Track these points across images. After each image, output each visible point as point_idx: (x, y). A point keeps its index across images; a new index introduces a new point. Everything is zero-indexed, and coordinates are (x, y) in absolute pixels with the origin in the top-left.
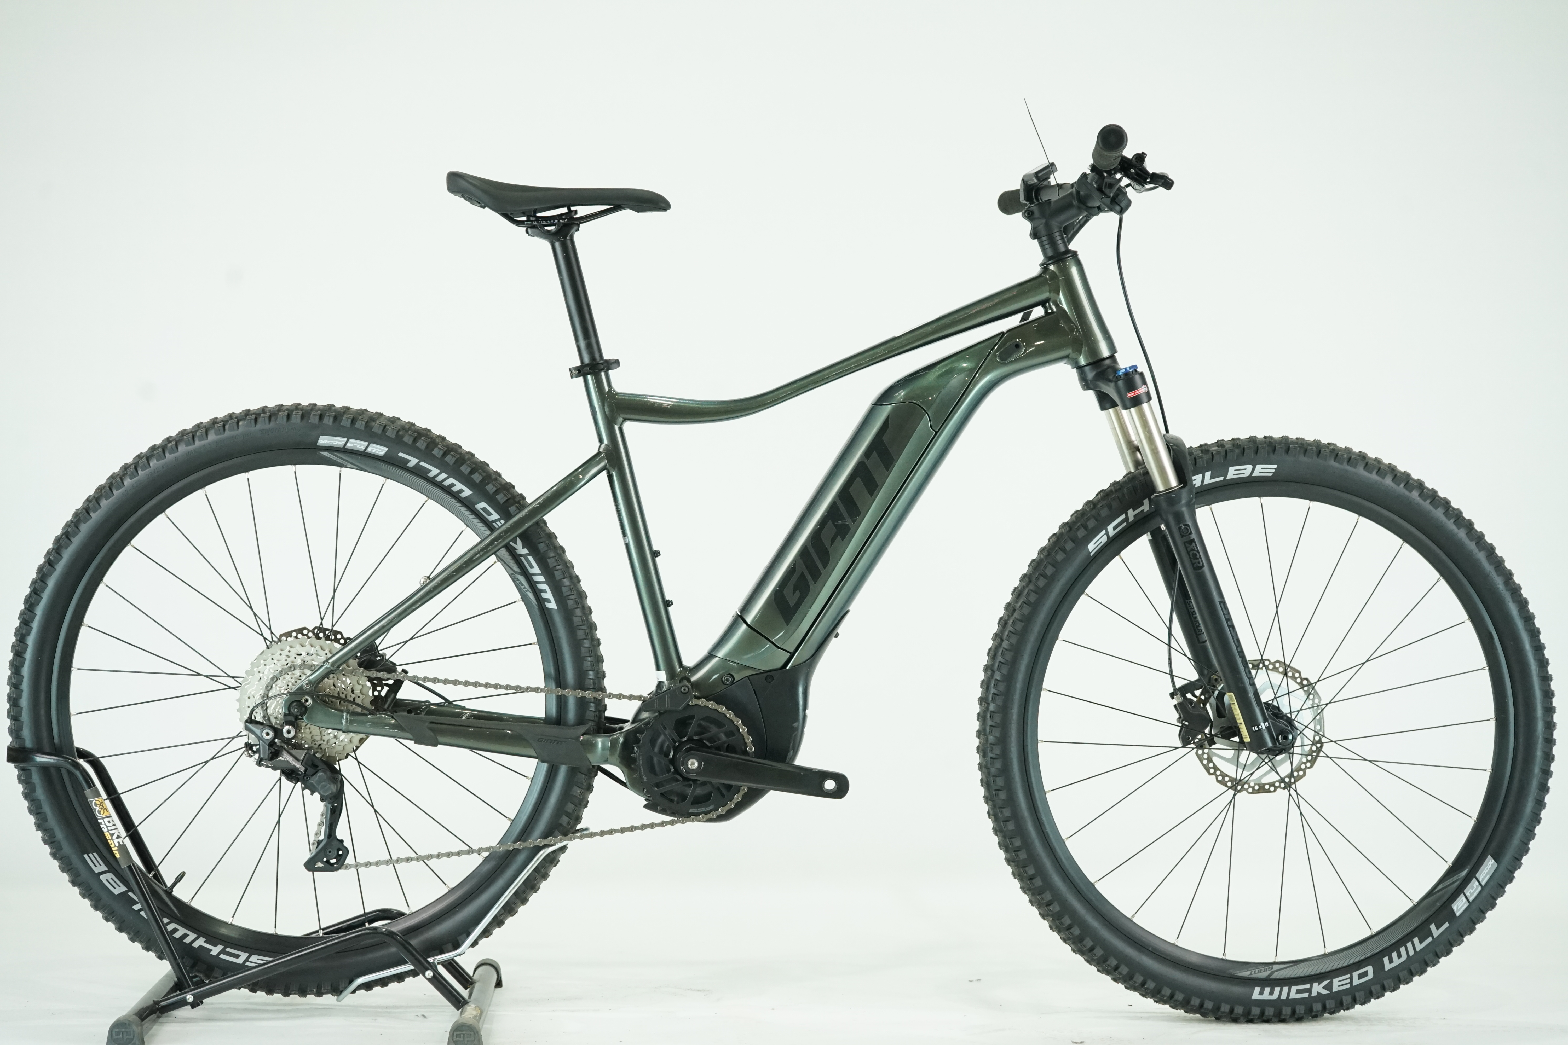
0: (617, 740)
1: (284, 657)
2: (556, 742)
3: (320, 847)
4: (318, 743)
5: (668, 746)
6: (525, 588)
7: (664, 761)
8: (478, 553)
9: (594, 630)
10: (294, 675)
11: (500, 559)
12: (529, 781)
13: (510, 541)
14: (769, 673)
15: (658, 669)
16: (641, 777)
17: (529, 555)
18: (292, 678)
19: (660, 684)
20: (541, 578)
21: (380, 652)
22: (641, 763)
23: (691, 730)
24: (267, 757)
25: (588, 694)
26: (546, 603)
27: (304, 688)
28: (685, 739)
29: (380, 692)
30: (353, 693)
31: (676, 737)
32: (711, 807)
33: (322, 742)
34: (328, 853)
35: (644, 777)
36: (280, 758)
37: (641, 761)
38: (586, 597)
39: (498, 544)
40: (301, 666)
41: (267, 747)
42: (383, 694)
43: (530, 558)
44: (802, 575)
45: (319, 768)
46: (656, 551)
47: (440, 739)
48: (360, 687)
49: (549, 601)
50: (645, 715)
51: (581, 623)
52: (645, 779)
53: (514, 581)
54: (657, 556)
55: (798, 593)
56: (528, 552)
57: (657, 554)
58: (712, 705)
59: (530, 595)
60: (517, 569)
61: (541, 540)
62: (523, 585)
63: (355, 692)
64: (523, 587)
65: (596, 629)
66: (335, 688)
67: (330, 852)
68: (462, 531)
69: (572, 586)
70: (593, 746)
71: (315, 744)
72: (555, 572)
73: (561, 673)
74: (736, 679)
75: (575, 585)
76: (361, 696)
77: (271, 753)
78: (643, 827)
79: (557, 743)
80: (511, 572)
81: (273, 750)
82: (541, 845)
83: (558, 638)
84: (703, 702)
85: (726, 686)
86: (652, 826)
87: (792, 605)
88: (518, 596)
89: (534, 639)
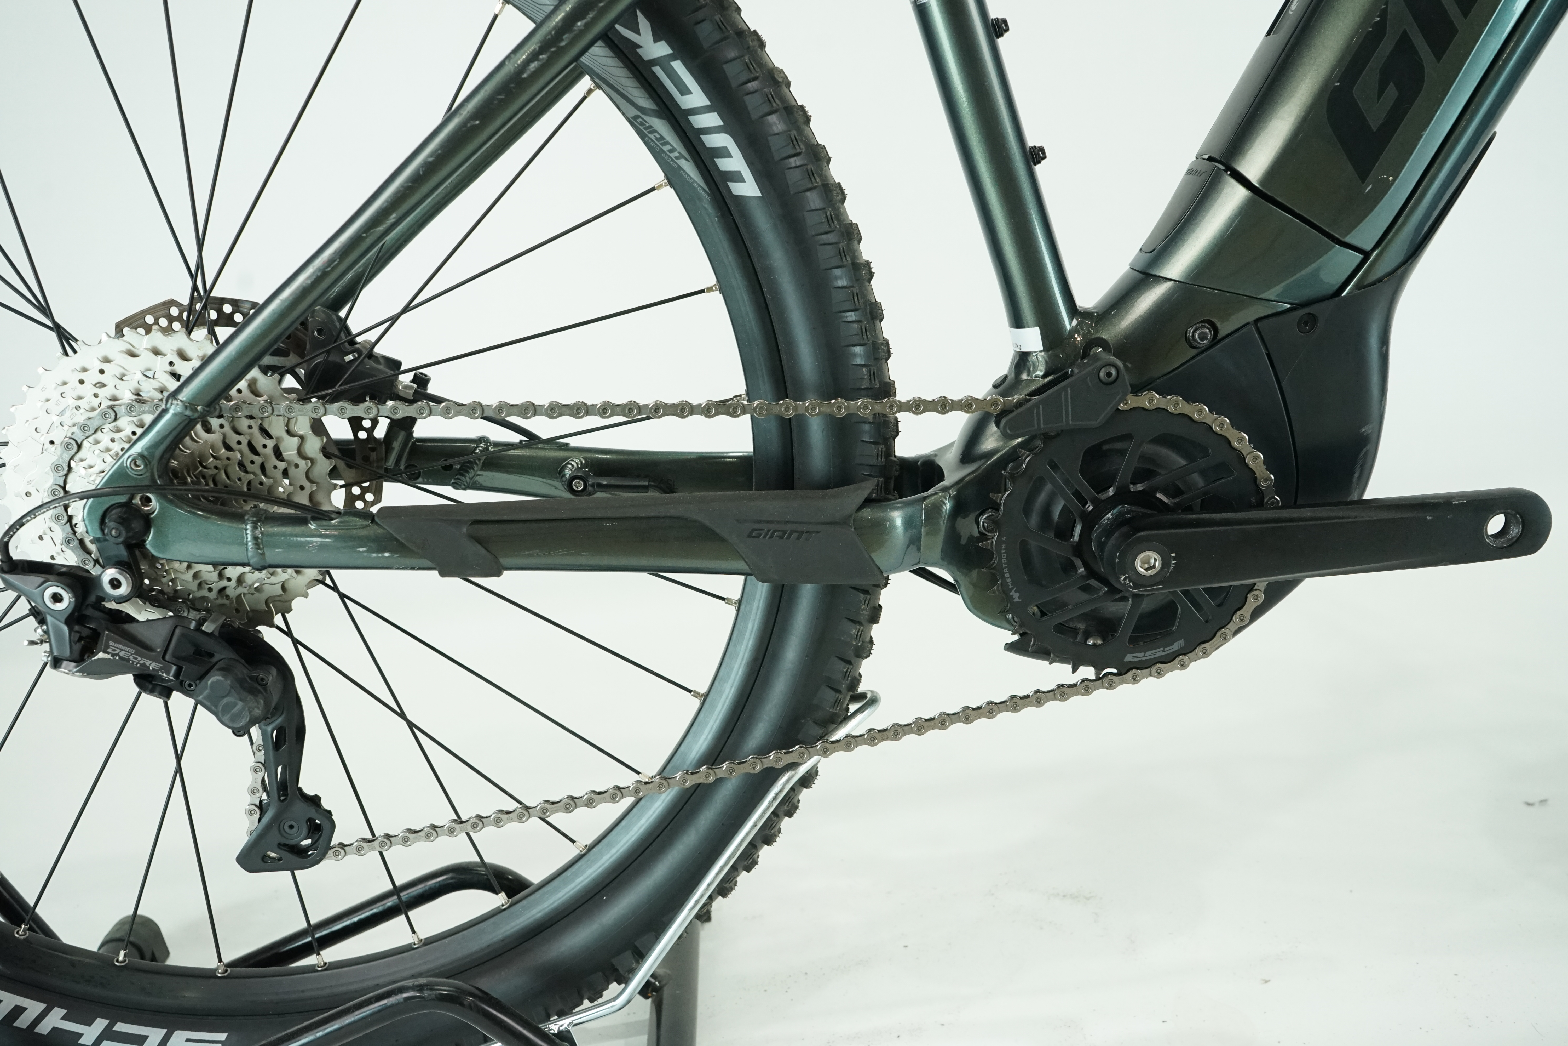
0: (936, 508)
1: (88, 390)
2: (795, 535)
3: (265, 820)
4: (216, 587)
5: (1065, 510)
6: (673, 150)
7: (1059, 550)
8: (534, 56)
9: (856, 243)
10: (118, 430)
11: (601, 82)
12: (732, 610)
13: (616, 20)
14: (1306, 310)
15: (1017, 322)
16: (1006, 593)
17: (673, 57)
18: (113, 440)
19: (1022, 360)
20: (711, 120)
21: (359, 339)
22: (1004, 561)
23: (1124, 468)
24: (67, 653)
25: (862, 406)
26: (732, 185)
27: (130, 472)
28: (1111, 492)
29: (370, 431)
30: (282, 460)
31: (1087, 490)
32: (1177, 646)
33: (224, 583)
34: (287, 828)
35: (1013, 592)
36: (101, 655)
37: (1004, 556)
38: (829, 160)
39: (588, 27)
40: (130, 408)
41: (65, 628)
42: (380, 432)
43: (678, 66)
44: (1404, 40)
45: (214, 660)
46: (997, 20)
47: (504, 561)
48: (295, 441)
49: (737, 177)
50: (991, 441)
51: (826, 228)
52: (1016, 596)
53: (642, 136)
54: (1001, 35)
55: (1392, 92)
56: (670, 51)
57: (1000, 27)
58: (1175, 404)
59: (688, 168)
60: (645, 102)
61: (700, 15)
62: (667, 143)
63: (285, 454)
64: (666, 148)
65: (860, 240)
66: (230, 454)
67: (291, 827)
68: (495, 17)
69: (794, 133)
70: (881, 528)
71: (210, 590)
72: (747, 99)
73: (783, 357)
74: (1222, 333)
75: (800, 132)
76: (302, 463)
77: (81, 639)
78: (1016, 703)
79: (798, 538)
80: (633, 112)
81: (86, 632)
82: (781, 764)
83: (769, 270)
84: (1151, 400)
85: (1195, 351)
86: (1038, 698)
87: (1374, 125)
88: (657, 175)
89: (709, 278)
